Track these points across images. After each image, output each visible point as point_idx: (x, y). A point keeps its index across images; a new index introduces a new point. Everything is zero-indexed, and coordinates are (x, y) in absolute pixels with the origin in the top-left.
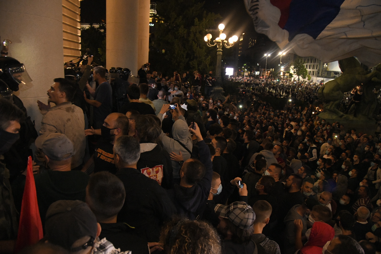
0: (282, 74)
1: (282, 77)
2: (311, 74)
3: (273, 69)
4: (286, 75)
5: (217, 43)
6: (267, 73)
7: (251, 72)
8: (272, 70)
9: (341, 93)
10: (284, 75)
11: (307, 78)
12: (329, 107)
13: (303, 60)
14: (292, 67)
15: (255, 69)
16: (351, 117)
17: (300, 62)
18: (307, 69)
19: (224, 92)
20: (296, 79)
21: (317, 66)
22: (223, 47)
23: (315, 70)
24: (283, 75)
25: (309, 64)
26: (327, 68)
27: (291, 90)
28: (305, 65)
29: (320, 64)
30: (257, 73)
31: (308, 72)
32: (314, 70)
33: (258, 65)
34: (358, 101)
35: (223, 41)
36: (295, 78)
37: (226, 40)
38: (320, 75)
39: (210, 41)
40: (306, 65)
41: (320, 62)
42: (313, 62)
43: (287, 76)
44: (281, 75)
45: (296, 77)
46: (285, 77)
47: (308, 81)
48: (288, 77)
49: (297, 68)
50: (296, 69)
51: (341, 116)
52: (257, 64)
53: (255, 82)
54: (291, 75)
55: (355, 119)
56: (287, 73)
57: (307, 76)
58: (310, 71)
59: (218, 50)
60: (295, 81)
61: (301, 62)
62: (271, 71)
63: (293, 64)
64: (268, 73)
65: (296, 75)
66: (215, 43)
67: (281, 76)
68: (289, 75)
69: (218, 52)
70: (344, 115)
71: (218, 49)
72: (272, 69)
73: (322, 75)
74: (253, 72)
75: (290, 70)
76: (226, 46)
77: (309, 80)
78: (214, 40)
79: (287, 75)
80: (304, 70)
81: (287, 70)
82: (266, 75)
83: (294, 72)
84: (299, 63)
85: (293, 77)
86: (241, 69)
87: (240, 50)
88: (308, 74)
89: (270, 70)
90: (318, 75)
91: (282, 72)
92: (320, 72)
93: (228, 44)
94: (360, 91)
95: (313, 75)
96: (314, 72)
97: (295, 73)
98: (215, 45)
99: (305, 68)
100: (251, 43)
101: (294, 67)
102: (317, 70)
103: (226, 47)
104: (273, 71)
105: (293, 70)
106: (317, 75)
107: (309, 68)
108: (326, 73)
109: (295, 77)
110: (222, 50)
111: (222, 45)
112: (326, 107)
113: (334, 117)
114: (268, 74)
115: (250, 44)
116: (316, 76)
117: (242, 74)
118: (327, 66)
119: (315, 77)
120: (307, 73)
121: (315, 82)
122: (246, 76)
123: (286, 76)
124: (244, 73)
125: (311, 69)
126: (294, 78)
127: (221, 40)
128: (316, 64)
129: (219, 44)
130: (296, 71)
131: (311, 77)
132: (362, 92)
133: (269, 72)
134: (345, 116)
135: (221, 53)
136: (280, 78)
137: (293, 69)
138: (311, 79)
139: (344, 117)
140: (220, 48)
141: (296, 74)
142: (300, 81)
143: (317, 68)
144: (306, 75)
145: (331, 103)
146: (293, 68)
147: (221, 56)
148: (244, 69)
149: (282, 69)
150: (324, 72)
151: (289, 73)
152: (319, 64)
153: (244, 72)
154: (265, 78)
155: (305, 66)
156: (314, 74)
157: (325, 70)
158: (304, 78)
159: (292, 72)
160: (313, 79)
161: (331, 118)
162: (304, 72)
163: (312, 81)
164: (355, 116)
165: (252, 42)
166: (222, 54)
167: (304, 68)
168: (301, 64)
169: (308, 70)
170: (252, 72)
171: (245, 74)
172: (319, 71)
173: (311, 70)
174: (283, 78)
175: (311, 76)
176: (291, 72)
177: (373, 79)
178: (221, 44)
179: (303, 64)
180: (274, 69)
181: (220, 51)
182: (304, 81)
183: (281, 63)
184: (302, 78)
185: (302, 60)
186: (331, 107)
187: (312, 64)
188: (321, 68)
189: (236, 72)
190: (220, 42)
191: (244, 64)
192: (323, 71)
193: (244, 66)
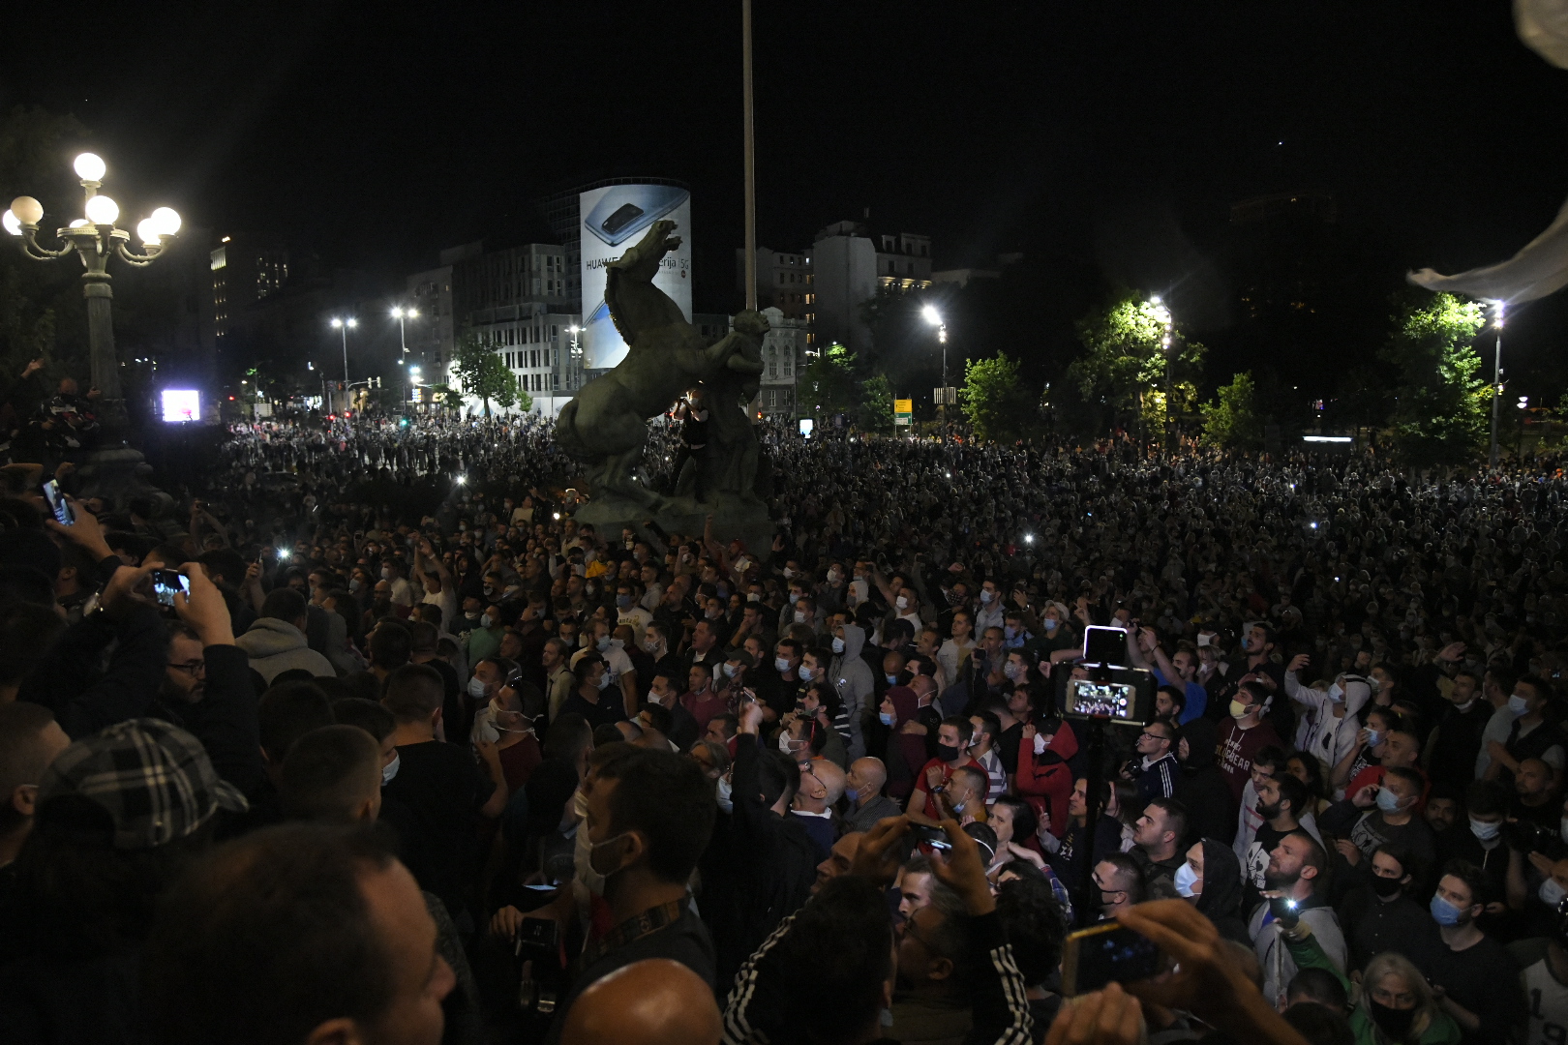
0: (417, 397)
1: (421, 409)
2: (530, 385)
3: (378, 378)
4: (437, 400)
5: (76, 242)
6: (354, 402)
7: (285, 400)
8: (374, 385)
9: (638, 419)
10: (427, 402)
11: (517, 404)
12: (605, 479)
13: (491, 336)
14: (455, 364)
15: (298, 388)
16: (688, 505)
17: (482, 345)
18: (511, 370)
19: (149, 467)
20: (479, 410)
21: (547, 353)
22: (114, 263)
23: (543, 370)
24: (422, 403)
25: (516, 349)
26: (582, 358)
27: (464, 453)
28: (501, 352)
29: (555, 346)
30: (314, 402)
31: (517, 379)
32: (537, 371)
33: (311, 368)
34: (701, 446)
35: (104, 230)
36: (471, 408)
37: (120, 226)
38: (563, 386)
39: (34, 233)
40: (508, 355)
41: (554, 339)
42: (531, 342)
43: (439, 402)
44: (413, 401)
45: (477, 404)
46: (433, 406)
47: (521, 413)
48: (445, 406)
49: (472, 368)
50: (469, 372)
51: (655, 507)
52: (307, 366)
53: (307, 441)
54: (454, 399)
55: (701, 508)
56: (439, 392)
57: (515, 395)
58: (525, 377)
59: (87, 274)
60: (474, 419)
61: (486, 342)
62: (370, 386)
63: (456, 353)
64: (358, 398)
65: (475, 395)
66: (67, 242)
67: (416, 404)
68: (447, 398)
69: (87, 286)
70: (664, 499)
71: (85, 270)
72: (374, 378)
73: (568, 386)
74: (296, 402)
75: (447, 379)
76: (130, 259)
77: (527, 411)
78: (59, 230)
79: (439, 398)
80: (501, 373)
81: (436, 378)
82: (353, 406)
83: (466, 386)
84: (477, 350)
85: (462, 404)
86: (236, 390)
87: (221, 309)
88: (517, 387)
89: (367, 385)
90: (556, 388)
91: (417, 387)
92: (562, 377)
93: (135, 245)
94: (699, 409)
95: (539, 389)
96: (539, 376)
97: (471, 389)
98: (67, 248)
99: (505, 364)
100: (266, 278)
101: (459, 363)
102: (549, 370)
103: (131, 262)
104: (379, 386)
105: (459, 376)
106: (551, 389)
107: (521, 366)
108: (584, 377)
109: (473, 404)
110: (108, 275)
111: (105, 248)
112: (597, 481)
113: (631, 513)
114: (361, 402)
115: (263, 282)
116: (550, 392)
117: (245, 410)
118: (580, 351)
119: (547, 396)
120: (514, 383)
121: (548, 417)
122: (263, 419)
123: (436, 403)
124: (252, 408)
125: (526, 366)
126: (468, 407)
127: (98, 227)
128: (542, 347)
129: (88, 245)
130: (472, 380)
131: (531, 399)
132: (705, 413)
133: (363, 394)
134: (668, 503)
135: (106, 289)
136: (411, 414)
137: (457, 372)
138: (532, 406)
139: (662, 508)
140: (95, 267)
141: (473, 392)
142: (492, 417)
143: (547, 364)
144: (514, 390)
145: (612, 460)
146: (457, 369)
147: (108, 303)
148: (250, 388)
149: (416, 375)
150: (575, 374)
151: (444, 389)
152: (553, 347)
153: (252, 401)
154: (347, 418)
155: (501, 357)
156: (543, 386)
157: (577, 366)
158: (506, 403)
159: (455, 384)
160: (539, 403)
161: (621, 520)
162: (502, 380)
163: (539, 412)
164: (700, 499)
165: (271, 275)
166: (110, 293)
167: (501, 363)
168: (488, 351)
169: (517, 372)
170: (291, 400)
171: (256, 410)
172: (559, 373)
173: (528, 371)
174: (426, 412)
175: (530, 393)
176: (452, 387)
177: (730, 361)
178: (100, 248)
179: (495, 349)
180: (381, 380)
181: (100, 280)
182: (507, 414)
183: (406, 350)
184: (500, 404)
185: (488, 337)
186: (612, 477)
187: (528, 348)
188: (563, 363)
189: (215, 404)
190: (91, 239)
191: (247, 369)
192: (572, 369)
193: (249, 378)
